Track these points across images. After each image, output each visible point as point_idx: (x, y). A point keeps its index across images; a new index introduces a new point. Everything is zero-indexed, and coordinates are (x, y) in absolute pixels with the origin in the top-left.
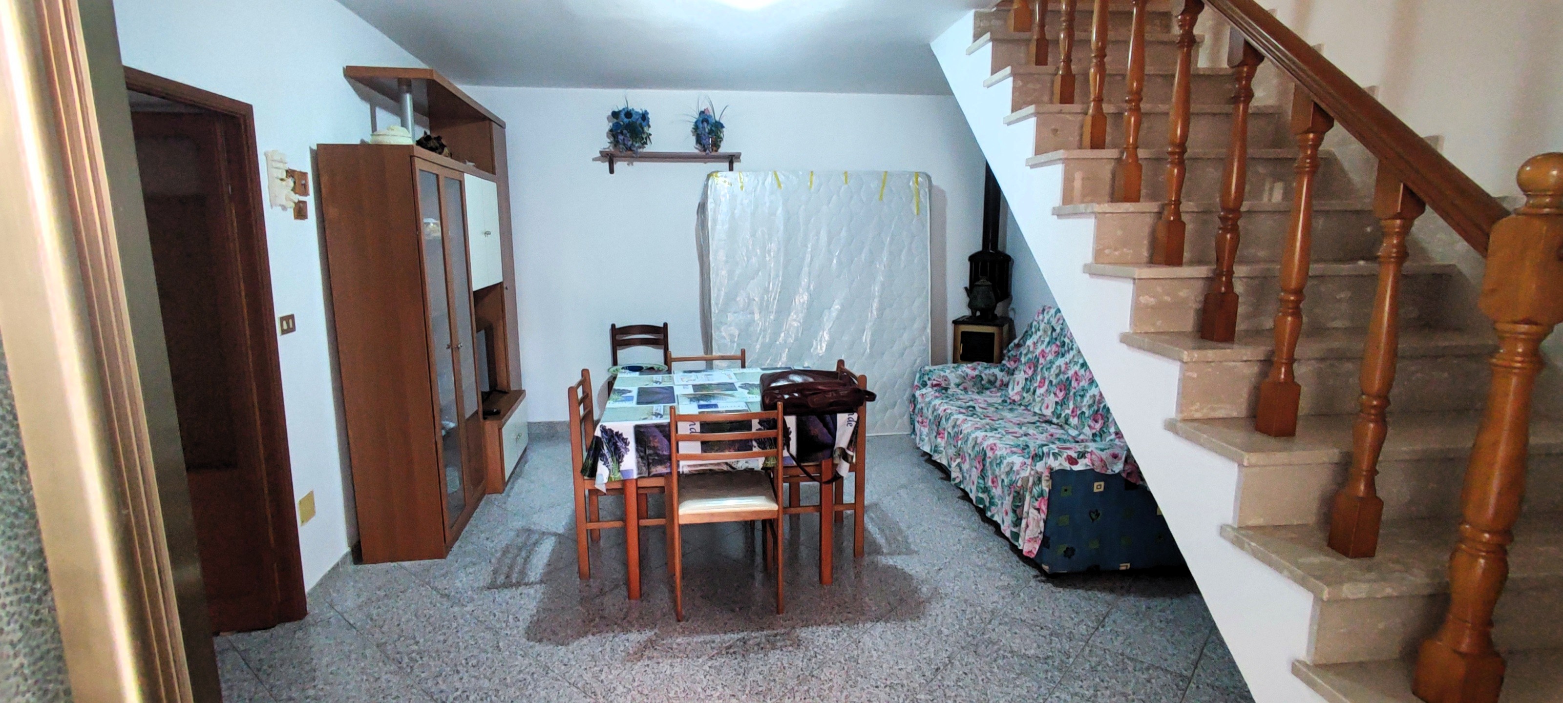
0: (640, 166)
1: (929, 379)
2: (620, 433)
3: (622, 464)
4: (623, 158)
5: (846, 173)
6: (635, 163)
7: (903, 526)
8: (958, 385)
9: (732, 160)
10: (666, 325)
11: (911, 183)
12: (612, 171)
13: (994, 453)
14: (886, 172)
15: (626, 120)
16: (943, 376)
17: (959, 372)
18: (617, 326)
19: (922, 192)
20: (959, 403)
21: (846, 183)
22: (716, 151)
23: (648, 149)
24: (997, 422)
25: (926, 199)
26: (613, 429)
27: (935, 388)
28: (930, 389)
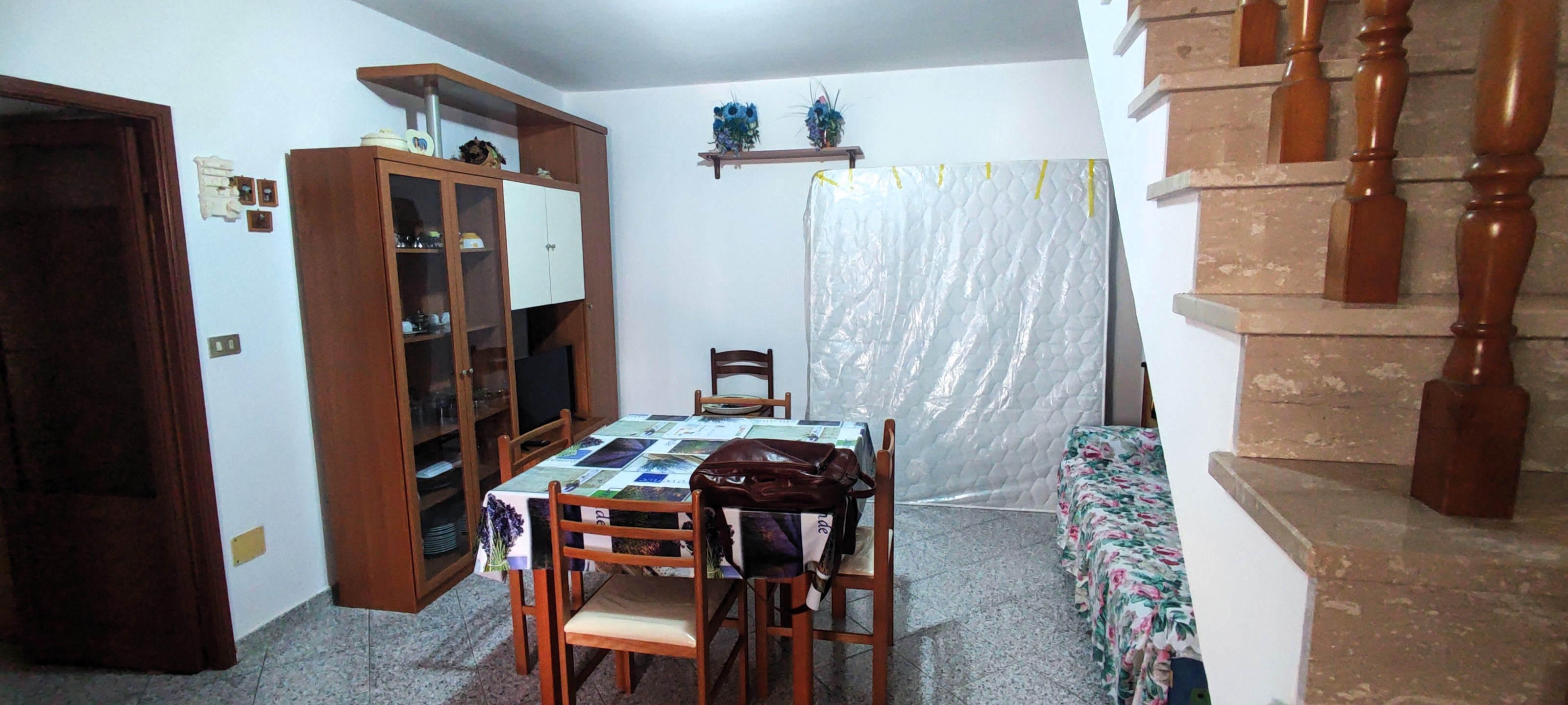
0: (748, 168)
1: (1080, 446)
2: (512, 506)
3: (512, 549)
4: (729, 160)
5: (988, 165)
6: (742, 166)
7: (975, 670)
8: (1125, 458)
9: (853, 155)
10: (770, 351)
11: (1082, 175)
12: (718, 176)
13: (1117, 586)
14: (1046, 161)
15: (730, 116)
16: (1103, 443)
17: (1129, 440)
18: (717, 352)
19: (1099, 186)
20: (1115, 487)
21: (989, 177)
22: (833, 145)
23: (758, 147)
24: (1154, 529)
25: (1104, 196)
26: (503, 501)
27: (1089, 460)
28: (1081, 461)
